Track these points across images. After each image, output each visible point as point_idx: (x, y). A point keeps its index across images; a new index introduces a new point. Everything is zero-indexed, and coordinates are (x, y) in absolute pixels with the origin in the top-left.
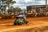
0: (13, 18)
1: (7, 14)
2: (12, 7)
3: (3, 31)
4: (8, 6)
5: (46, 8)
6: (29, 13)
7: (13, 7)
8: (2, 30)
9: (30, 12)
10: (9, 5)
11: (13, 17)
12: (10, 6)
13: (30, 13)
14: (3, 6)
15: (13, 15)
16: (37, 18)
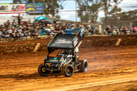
0: (117, 44)
1: (100, 32)
2: (116, 9)
3: (87, 85)
4: (104, 7)
7: (120, 10)
8: (83, 81)
10: (106, 4)
11: (120, 40)
12: (110, 5)
14: (89, 7)
15: (117, 36)
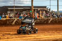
5: (31, 11)
6: (3, 18)
9: (5, 17)
13: (5, 19)
16: (15, 27)
